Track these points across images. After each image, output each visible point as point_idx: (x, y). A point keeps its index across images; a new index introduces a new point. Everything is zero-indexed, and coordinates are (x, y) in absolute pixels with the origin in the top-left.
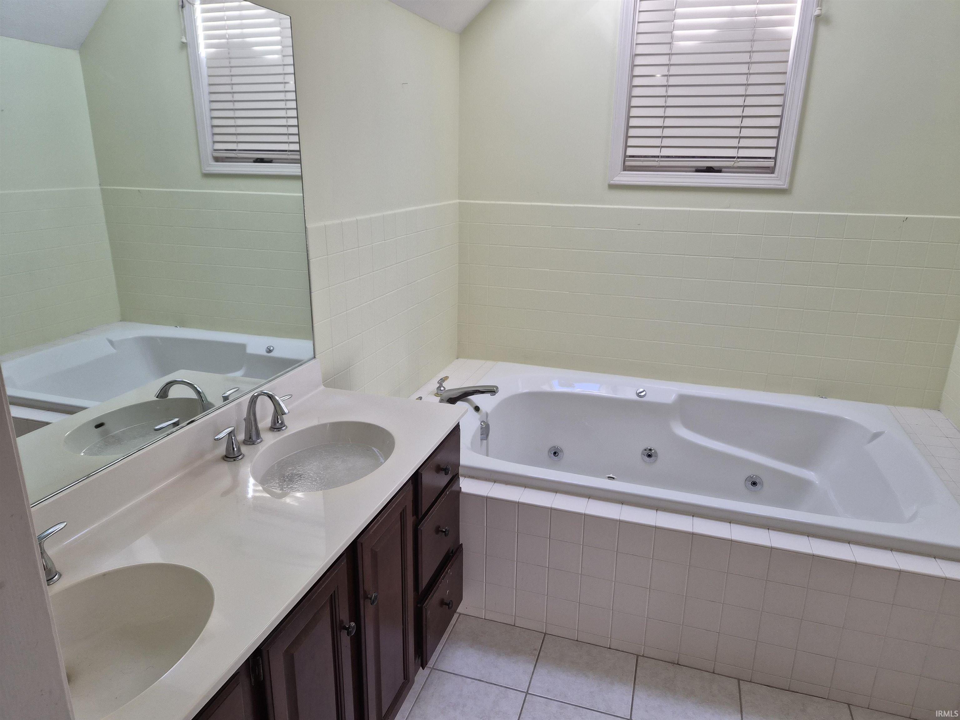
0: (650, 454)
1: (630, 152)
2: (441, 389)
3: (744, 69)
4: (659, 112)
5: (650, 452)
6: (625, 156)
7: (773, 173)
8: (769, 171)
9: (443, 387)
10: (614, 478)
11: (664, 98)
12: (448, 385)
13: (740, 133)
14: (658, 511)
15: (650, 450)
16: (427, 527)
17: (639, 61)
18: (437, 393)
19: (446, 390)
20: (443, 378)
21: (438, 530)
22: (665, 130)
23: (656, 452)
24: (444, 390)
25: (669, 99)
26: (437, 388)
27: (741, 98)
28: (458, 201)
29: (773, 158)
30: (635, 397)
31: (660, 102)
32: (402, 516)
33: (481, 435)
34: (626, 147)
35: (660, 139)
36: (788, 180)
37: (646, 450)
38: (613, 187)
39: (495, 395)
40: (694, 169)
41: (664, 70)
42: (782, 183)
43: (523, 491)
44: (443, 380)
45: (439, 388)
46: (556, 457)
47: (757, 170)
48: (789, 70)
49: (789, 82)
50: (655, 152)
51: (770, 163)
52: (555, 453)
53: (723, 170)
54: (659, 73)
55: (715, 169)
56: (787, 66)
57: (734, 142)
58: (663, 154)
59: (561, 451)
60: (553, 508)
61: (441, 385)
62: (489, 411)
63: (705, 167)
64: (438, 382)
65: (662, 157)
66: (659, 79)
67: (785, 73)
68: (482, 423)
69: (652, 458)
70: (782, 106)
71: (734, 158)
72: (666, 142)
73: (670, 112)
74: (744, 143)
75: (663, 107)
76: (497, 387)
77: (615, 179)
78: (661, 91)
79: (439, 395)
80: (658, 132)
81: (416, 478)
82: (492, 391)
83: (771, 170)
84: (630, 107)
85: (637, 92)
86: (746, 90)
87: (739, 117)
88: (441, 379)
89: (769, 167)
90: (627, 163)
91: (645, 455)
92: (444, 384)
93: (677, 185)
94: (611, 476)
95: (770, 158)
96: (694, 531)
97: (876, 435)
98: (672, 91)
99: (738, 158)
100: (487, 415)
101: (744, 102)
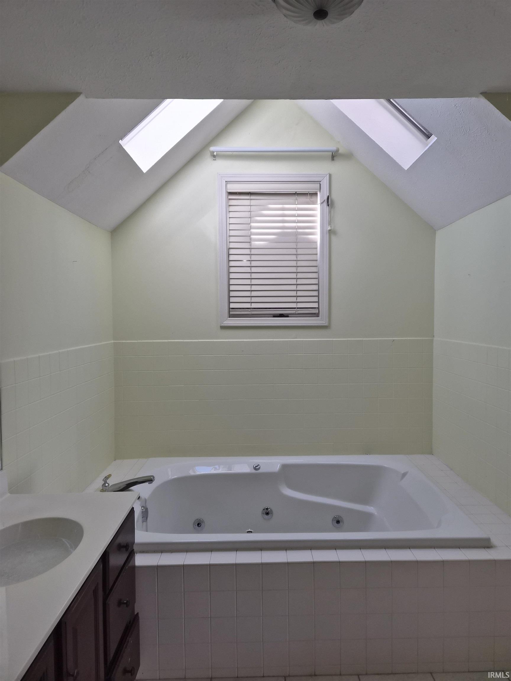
0: (267, 512)
1: (232, 305)
2: (106, 485)
3: (294, 257)
4: (248, 282)
5: (267, 511)
6: (229, 308)
7: (318, 316)
8: (315, 316)
9: (108, 484)
10: (251, 532)
11: (250, 274)
12: (111, 482)
13: (297, 294)
14: (287, 551)
15: (267, 509)
16: (112, 601)
17: (232, 252)
18: (102, 490)
19: (110, 486)
20: (107, 476)
21: (120, 603)
22: (252, 292)
23: (271, 510)
24: (108, 486)
25: (253, 274)
26: (102, 485)
27: (294, 274)
28: (113, 341)
29: (317, 308)
30: (254, 471)
31: (248, 276)
32: (95, 592)
33: (142, 518)
34: (230, 303)
35: (250, 298)
36: (327, 320)
37: (264, 510)
38: (223, 328)
39: (152, 483)
40: (272, 316)
41: (248, 258)
42: (324, 323)
43: (186, 556)
44: (107, 478)
45: (104, 485)
46: (200, 527)
47: (309, 315)
48: (318, 259)
49: (319, 266)
50: (248, 306)
51: (316, 311)
52: (198, 524)
53: (289, 316)
54: (245, 258)
55: (285, 315)
56: (317, 256)
57: (294, 299)
58: (253, 307)
59: (203, 522)
60: (211, 564)
61: (105, 482)
62: (147, 498)
63: (278, 314)
64: (103, 480)
65: (252, 308)
66: (245, 263)
67: (317, 260)
68: (142, 508)
69: (270, 515)
70: (318, 278)
71: (295, 308)
72: (254, 299)
73: (254, 282)
74: (299, 299)
75: (250, 279)
76: (154, 476)
77: (224, 323)
78: (248, 270)
79: (104, 490)
80: (248, 294)
81: (104, 558)
82: (150, 480)
83: (317, 315)
84: (229, 279)
85: (232, 270)
86: (297, 270)
87: (295, 284)
88: (105, 477)
89: (315, 313)
90: (231, 313)
91: (264, 514)
92: (108, 481)
93: (272, 325)
94: (250, 530)
95: (315, 308)
96: (314, 560)
97: (404, 475)
98: (254, 270)
99: (298, 308)
100: (146, 500)
101: (297, 276)
